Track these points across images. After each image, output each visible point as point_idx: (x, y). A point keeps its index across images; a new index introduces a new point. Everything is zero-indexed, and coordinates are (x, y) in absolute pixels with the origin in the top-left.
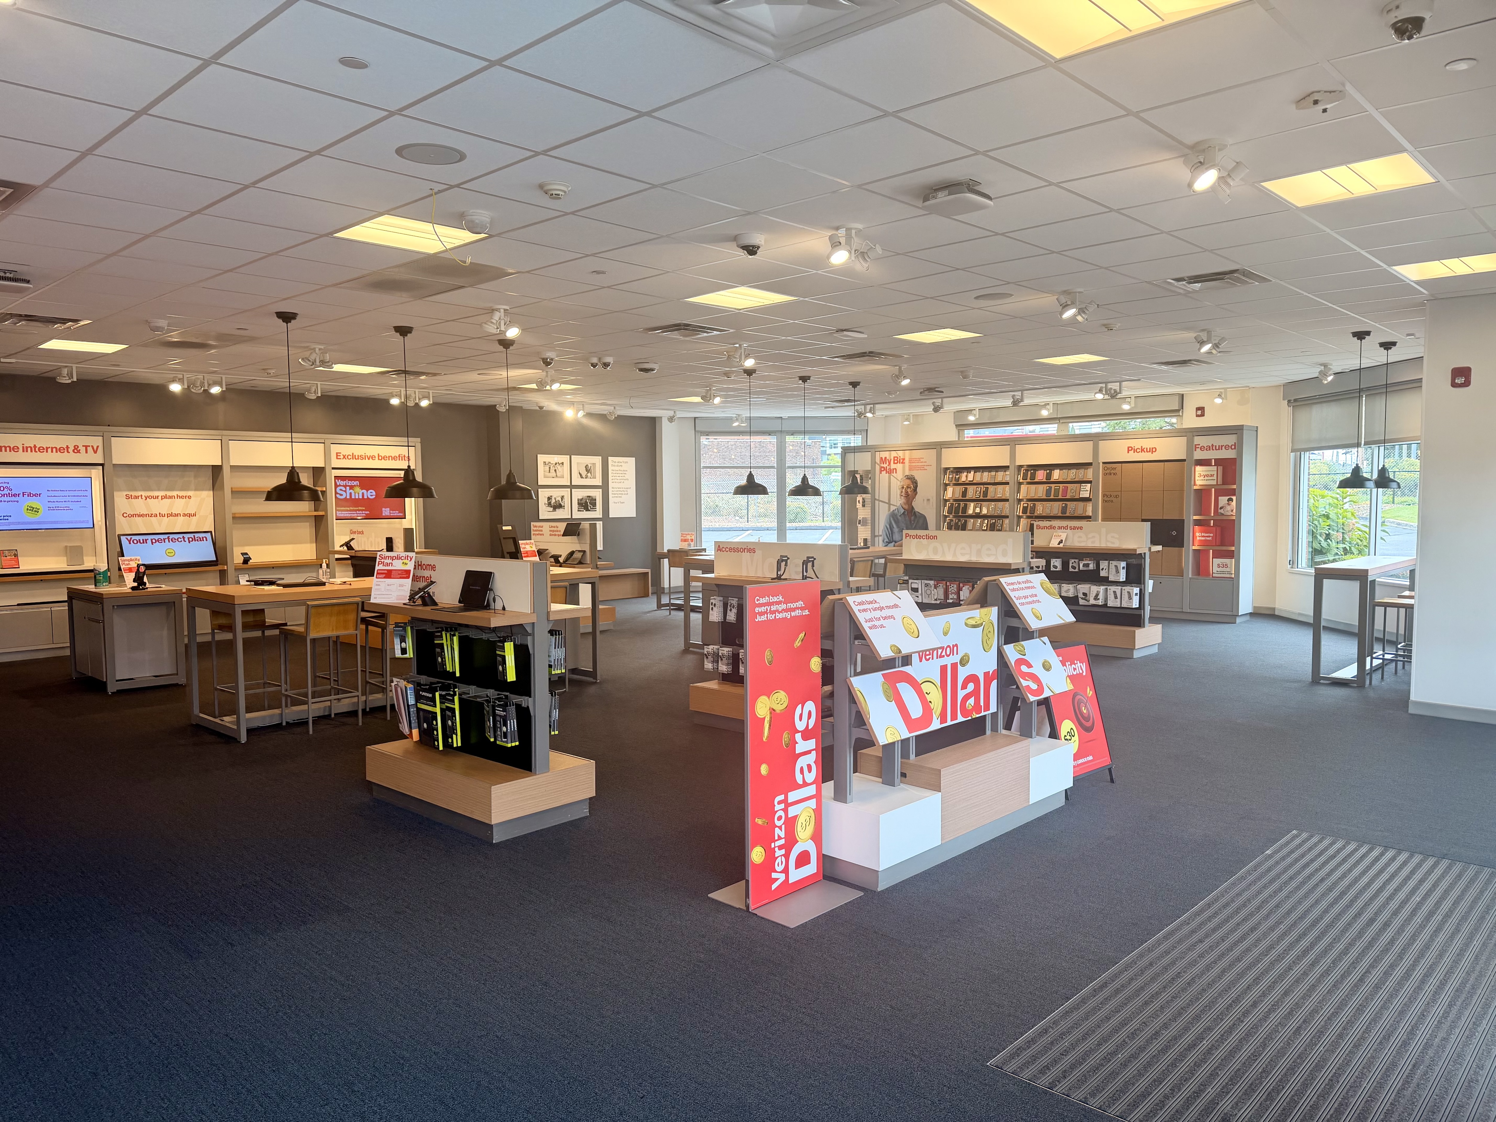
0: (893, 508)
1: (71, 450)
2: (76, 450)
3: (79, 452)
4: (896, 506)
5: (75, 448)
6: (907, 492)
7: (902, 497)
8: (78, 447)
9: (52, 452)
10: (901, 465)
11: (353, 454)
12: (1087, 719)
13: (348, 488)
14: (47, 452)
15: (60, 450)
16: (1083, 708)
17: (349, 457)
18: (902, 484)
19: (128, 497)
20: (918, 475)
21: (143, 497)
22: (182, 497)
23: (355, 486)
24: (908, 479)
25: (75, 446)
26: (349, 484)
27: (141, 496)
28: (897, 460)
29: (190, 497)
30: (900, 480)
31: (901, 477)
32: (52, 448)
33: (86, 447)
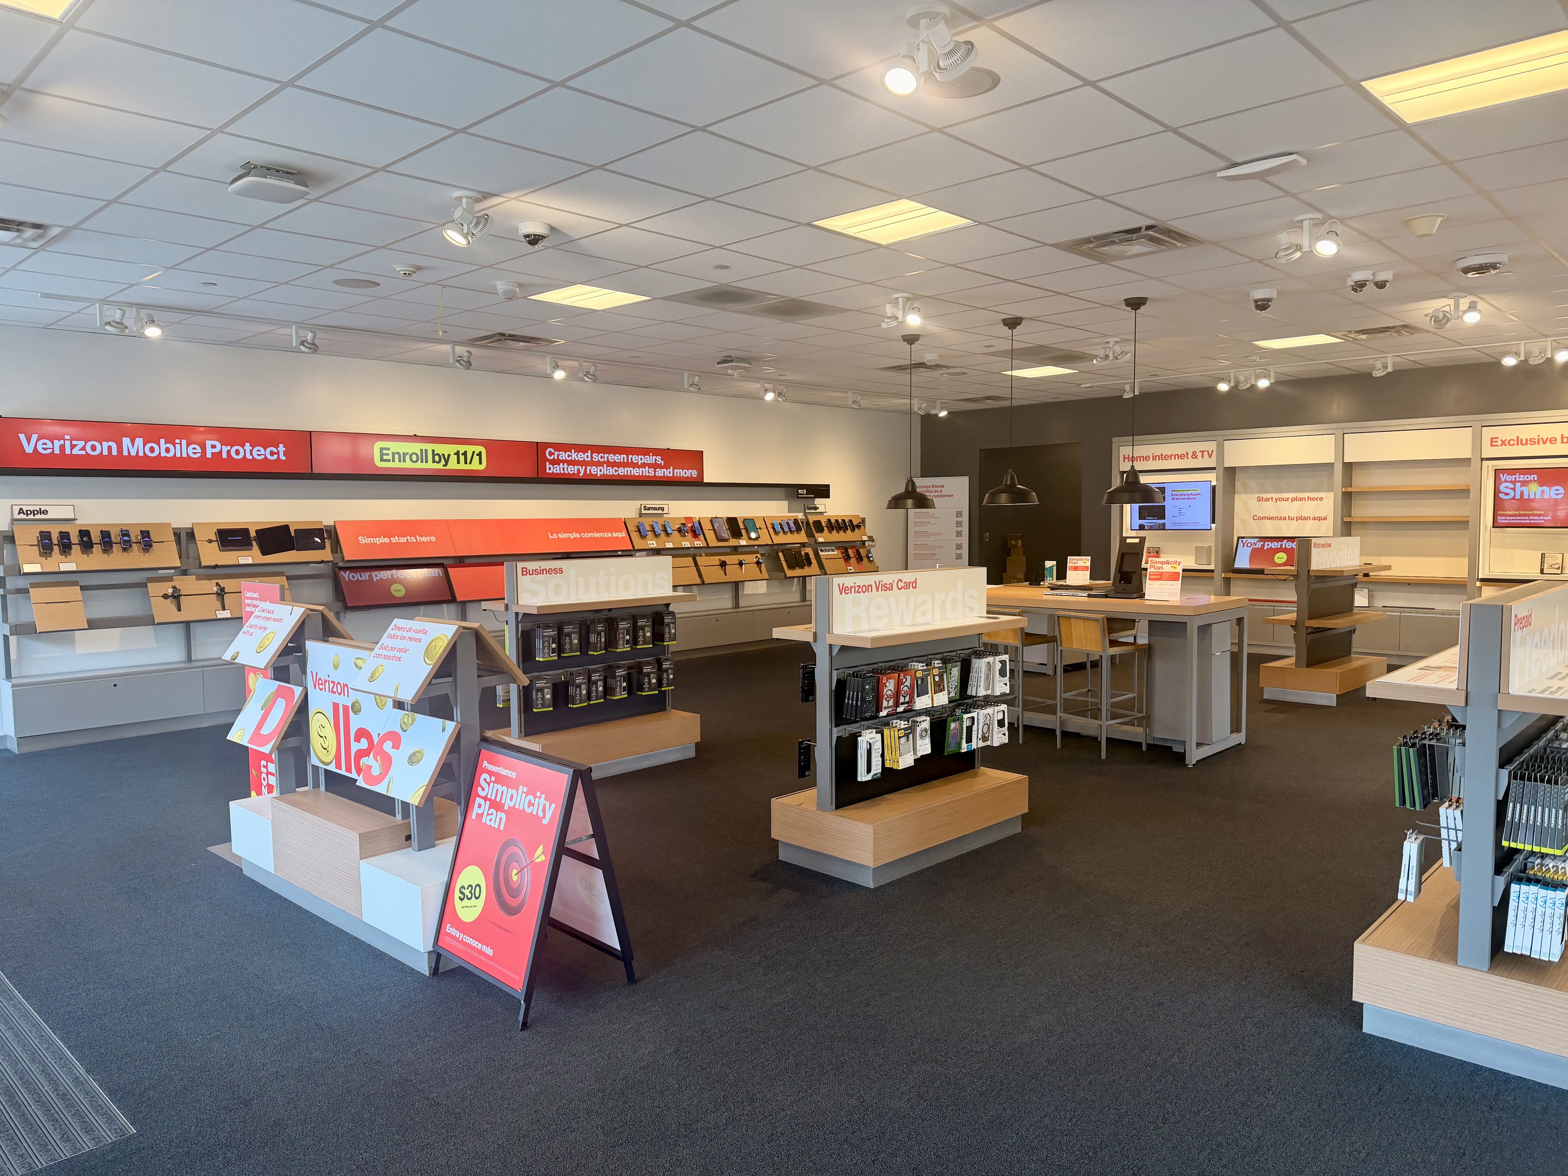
1: (1189, 456)
2: (1194, 456)
3: (1196, 457)
5: (1194, 454)
8: (1196, 453)
9: (1175, 459)
11: (1518, 437)
12: (514, 893)
13: (1518, 485)
14: (1171, 459)
15: (1181, 457)
16: (515, 872)
17: (1512, 443)
19: (1259, 499)
21: (1274, 500)
22: (1312, 499)
23: (1530, 480)
25: (1193, 452)
26: (1521, 479)
27: (1272, 498)
29: (1321, 499)
32: (1175, 455)
33: (1203, 452)
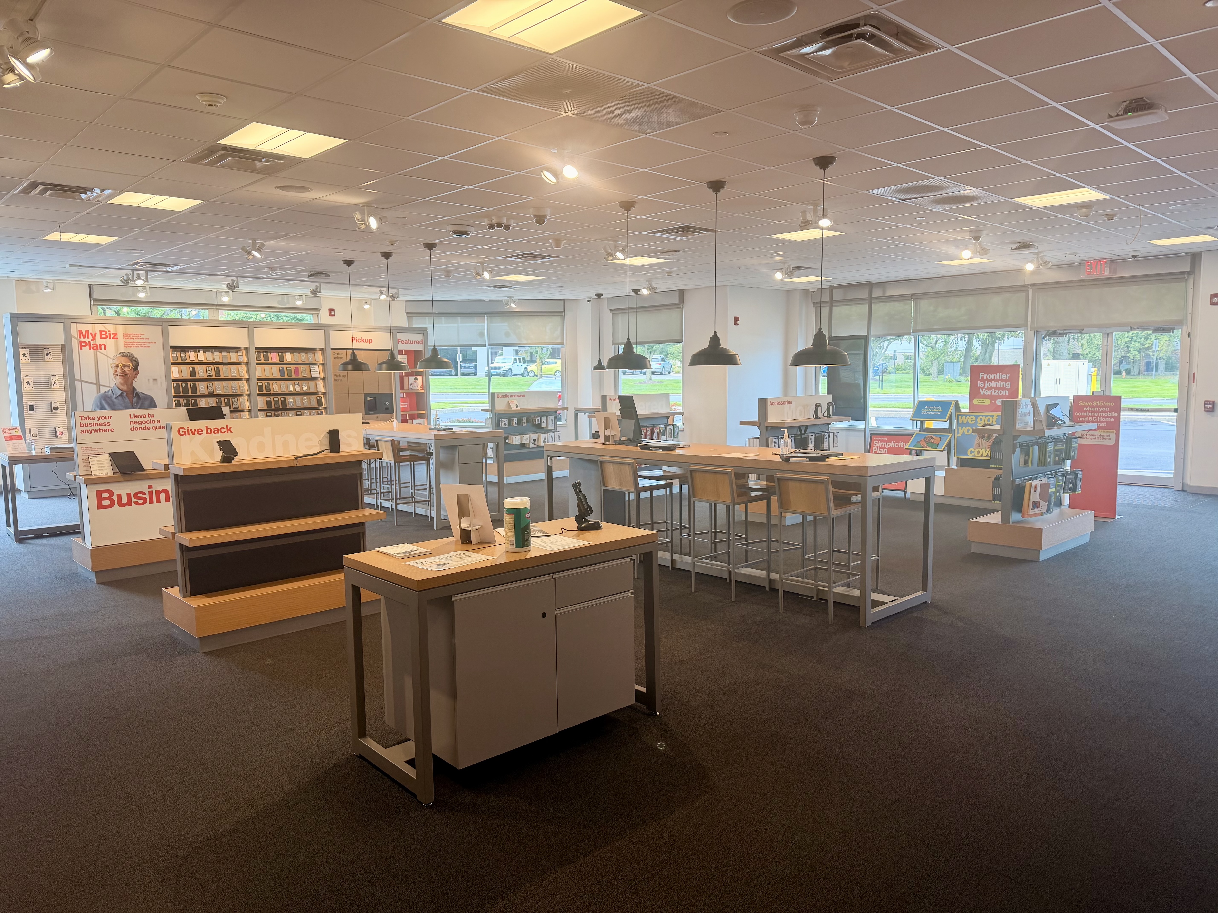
0: (103, 390)
4: (109, 387)
6: (123, 372)
7: (118, 377)
10: (112, 341)
18: (115, 362)
20: (137, 353)
24: (124, 356)
28: (104, 335)
30: (112, 357)
31: (114, 354)
